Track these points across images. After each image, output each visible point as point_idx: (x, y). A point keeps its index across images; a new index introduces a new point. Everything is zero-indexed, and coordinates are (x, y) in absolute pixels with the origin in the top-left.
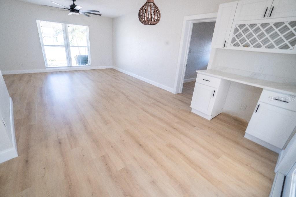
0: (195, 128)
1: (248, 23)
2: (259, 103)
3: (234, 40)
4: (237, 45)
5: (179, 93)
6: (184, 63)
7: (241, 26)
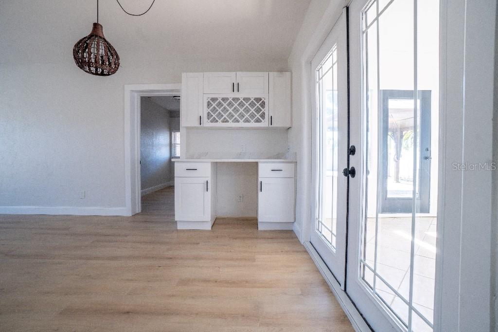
0: (200, 244)
1: (220, 97)
2: (260, 180)
3: (209, 115)
4: (215, 121)
5: (137, 212)
6: (136, 159)
7: (214, 100)
